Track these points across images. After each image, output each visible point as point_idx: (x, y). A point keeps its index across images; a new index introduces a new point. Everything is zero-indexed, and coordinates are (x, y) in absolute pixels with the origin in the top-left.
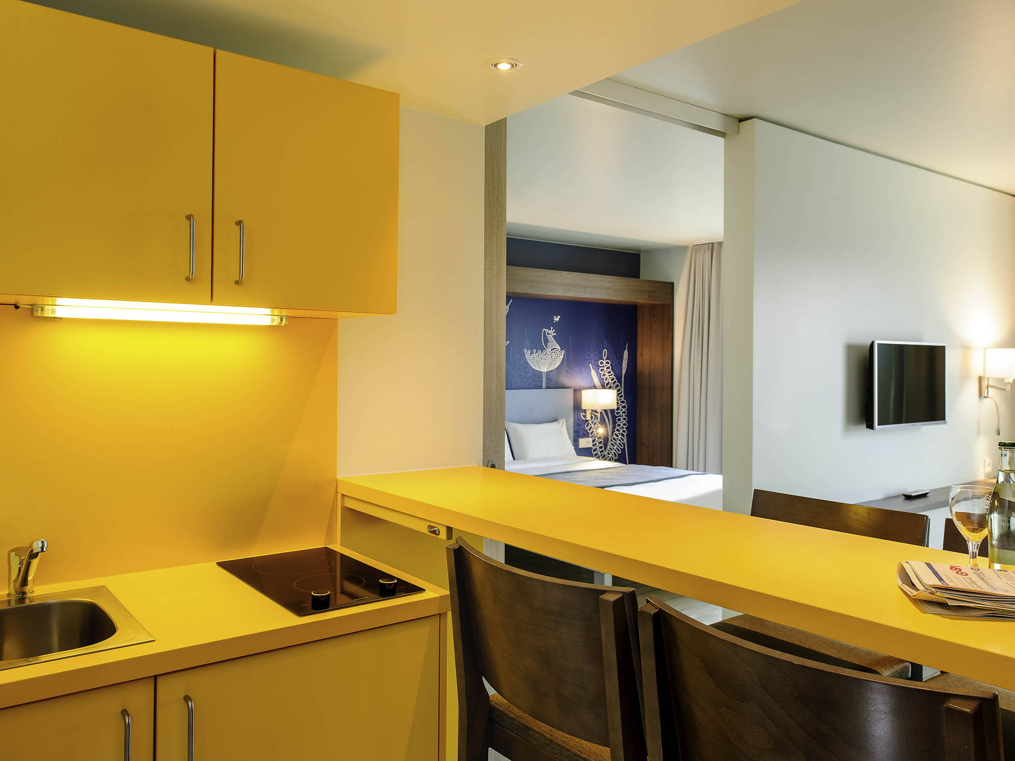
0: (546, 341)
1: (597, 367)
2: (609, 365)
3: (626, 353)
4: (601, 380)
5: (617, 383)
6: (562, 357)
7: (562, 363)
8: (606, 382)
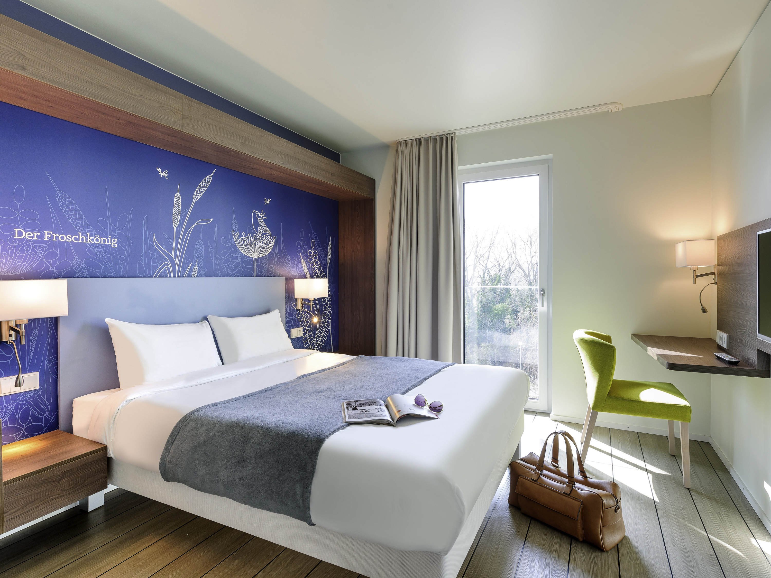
0: (257, 225)
1: (307, 257)
2: (316, 255)
3: (330, 244)
4: (310, 270)
5: (323, 273)
6: (273, 243)
7: (273, 249)
8: (315, 271)
